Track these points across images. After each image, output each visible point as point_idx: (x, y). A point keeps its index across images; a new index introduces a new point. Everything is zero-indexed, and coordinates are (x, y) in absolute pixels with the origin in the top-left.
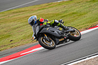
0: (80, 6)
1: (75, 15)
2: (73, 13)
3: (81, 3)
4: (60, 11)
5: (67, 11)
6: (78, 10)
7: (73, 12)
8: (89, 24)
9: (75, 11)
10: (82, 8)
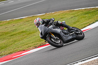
0: (29, 24)
1: (24, 34)
2: (22, 32)
3: (30, 22)
4: (10, 30)
5: (16, 29)
6: (27, 28)
7: (22, 30)
8: (38, 43)
9: (24, 30)
10: (31, 27)
